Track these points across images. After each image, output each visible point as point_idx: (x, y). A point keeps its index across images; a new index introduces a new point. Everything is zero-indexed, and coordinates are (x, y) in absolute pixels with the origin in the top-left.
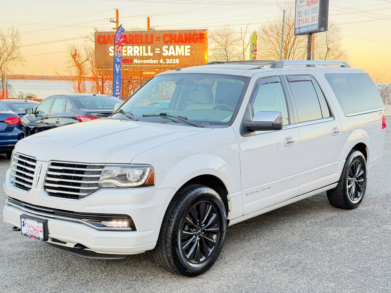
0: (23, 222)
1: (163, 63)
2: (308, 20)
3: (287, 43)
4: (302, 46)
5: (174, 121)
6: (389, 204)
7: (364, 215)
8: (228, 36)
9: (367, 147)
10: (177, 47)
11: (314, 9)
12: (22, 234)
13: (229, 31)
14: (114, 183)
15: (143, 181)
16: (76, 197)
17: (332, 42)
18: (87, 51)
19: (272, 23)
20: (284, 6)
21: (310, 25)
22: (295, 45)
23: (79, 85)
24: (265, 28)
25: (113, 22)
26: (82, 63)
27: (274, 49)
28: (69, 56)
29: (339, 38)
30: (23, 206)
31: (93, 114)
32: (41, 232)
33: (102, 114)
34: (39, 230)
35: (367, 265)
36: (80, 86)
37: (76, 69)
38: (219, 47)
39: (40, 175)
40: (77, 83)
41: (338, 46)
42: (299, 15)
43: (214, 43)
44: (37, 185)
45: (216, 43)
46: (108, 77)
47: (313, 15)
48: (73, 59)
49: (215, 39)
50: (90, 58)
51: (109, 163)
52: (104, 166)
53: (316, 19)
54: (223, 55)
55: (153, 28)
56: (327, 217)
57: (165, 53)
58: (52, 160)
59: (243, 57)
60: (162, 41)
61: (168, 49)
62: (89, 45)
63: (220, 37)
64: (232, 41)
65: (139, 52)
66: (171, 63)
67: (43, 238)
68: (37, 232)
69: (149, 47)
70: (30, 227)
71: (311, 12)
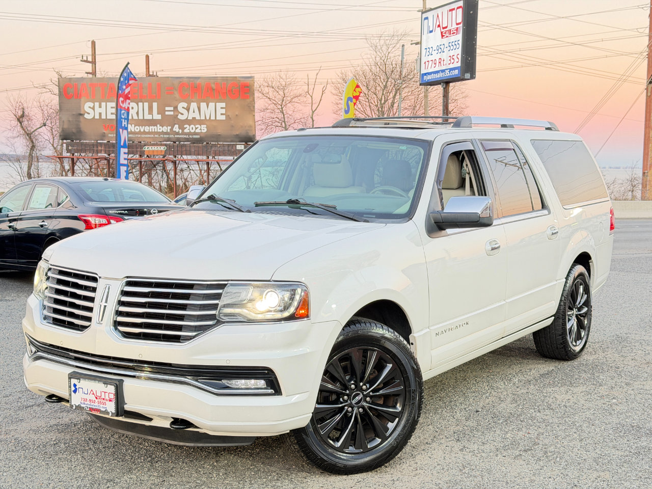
0: (75, 385)
1: (179, 132)
2: (444, 60)
3: (383, 102)
4: (406, 106)
5: (313, 213)
6: (627, 350)
7: (595, 367)
8: (286, 88)
9: (593, 259)
10: (203, 105)
11: (453, 44)
12: (72, 406)
13: (287, 80)
14: (243, 313)
15: (292, 310)
16: (176, 339)
17: (453, 101)
18: (44, 110)
19: (358, 69)
20: (378, 41)
21: (447, 69)
22: (396, 105)
23: (29, 168)
24: (346, 76)
25: (87, 61)
26: (33, 132)
27: (363, 110)
28: (12, 119)
29: (464, 95)
30: (70, 358)
31: (110, 212)
32: (110, 400)
33: (125, 210)
34: (107, 398)
35: (643, 444)
36: (31, 170)
37: (24, 141)
38: (272, 106)
39: (106, 302)
40: (25, 165)
41: (463, 106)
42: (428, 53)
43: (262, 100)
44: (102, 320)
45: (267, 100)
46: (81, 154)
47: (452, 53)
48: (19, 124)
49: (264, 92)
50: (48, 123)
51: (232, 280)
52: (225, 285)
53: (456, 60)
54: (277, 120)
55: (155, 74)
56: (542, 372)
57: (182, 114)
58: (127, 277)
59: (311, 123)
60: (177, 95)
61: (188, 109)
62: (47, 101)
63: (272, 89)
64: (292, 97)
65: (138, 113)
66: (193, 131)
67: (114, 412)
68: (102, 401)
69: (155, 105)
70: (89, 393)
71: (449, 48)
